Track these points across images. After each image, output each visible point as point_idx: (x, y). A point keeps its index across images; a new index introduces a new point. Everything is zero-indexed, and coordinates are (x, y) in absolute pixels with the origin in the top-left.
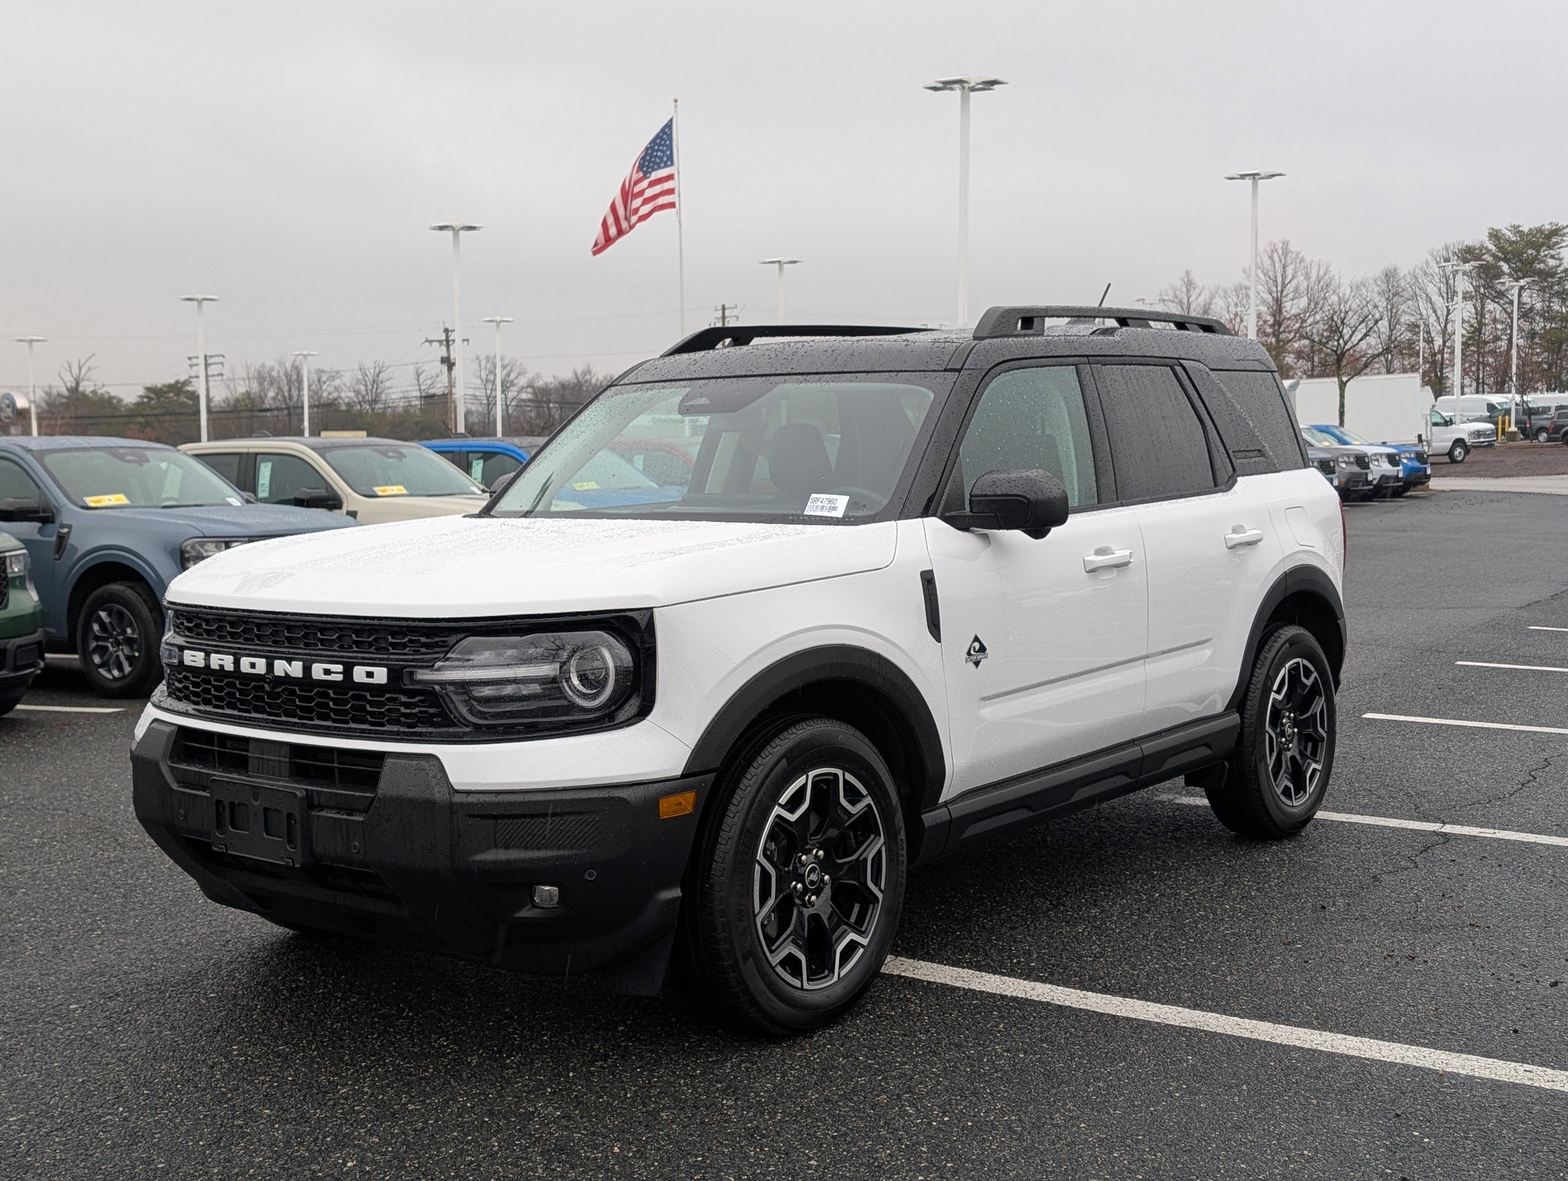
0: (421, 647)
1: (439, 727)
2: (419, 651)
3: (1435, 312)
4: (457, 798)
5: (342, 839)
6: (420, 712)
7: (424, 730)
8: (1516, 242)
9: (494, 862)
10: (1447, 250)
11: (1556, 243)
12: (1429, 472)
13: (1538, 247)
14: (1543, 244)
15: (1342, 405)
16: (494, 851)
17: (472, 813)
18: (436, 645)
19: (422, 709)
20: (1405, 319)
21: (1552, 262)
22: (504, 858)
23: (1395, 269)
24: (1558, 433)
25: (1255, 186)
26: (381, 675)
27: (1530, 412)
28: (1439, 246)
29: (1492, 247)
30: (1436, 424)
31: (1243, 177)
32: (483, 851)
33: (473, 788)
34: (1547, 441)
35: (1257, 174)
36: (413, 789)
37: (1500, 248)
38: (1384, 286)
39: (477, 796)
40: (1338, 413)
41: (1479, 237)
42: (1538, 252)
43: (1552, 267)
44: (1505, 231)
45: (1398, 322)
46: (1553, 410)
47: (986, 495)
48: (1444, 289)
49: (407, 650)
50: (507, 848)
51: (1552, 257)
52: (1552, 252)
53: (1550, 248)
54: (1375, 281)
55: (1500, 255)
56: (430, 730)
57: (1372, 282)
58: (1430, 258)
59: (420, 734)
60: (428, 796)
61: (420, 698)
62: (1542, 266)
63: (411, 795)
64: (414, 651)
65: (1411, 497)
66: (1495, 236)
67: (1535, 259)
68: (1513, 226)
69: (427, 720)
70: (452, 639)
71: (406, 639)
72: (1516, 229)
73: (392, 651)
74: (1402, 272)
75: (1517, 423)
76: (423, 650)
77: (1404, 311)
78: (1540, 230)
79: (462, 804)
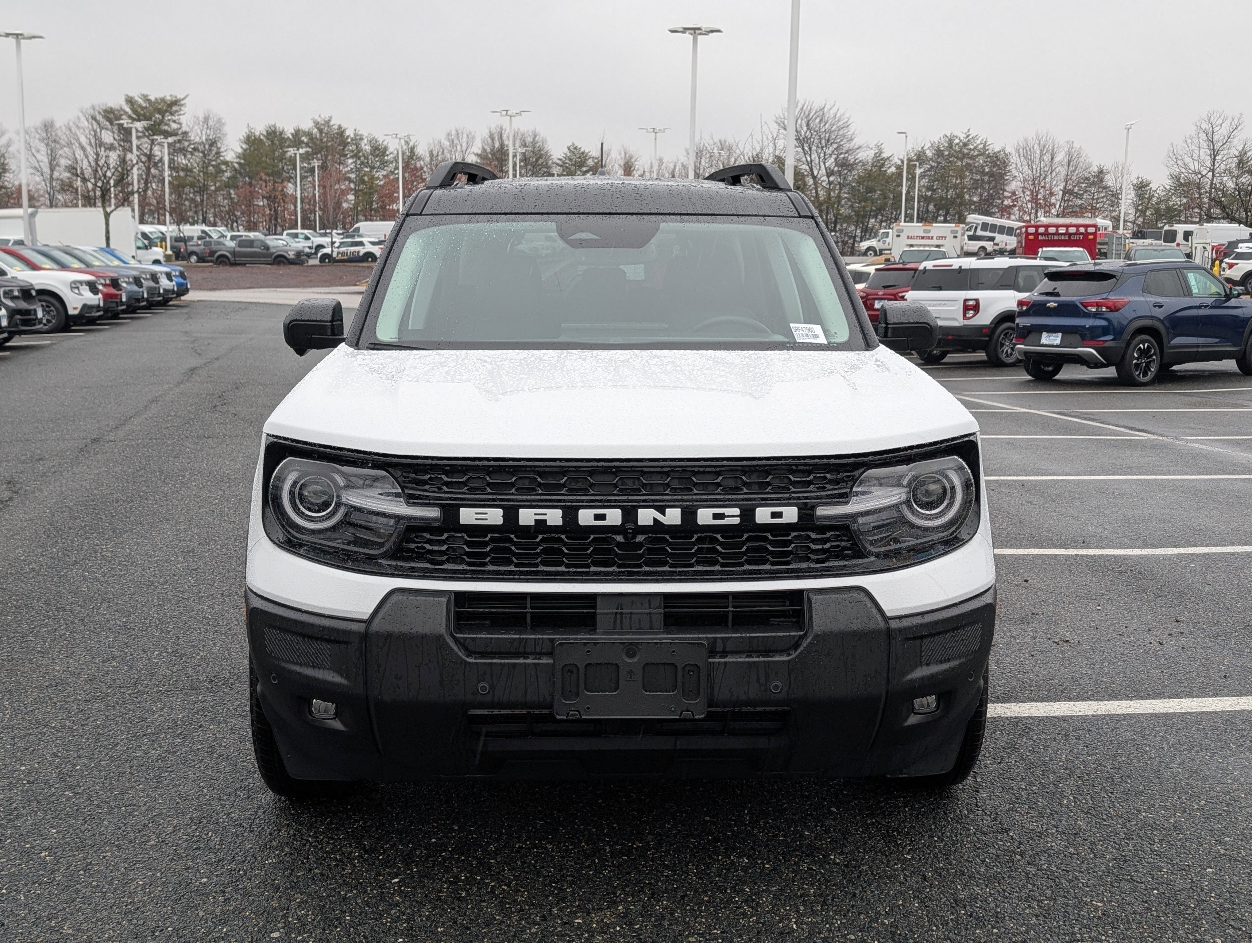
0: (826, 483)
1: (850, 560)
2: (825, 488)
3: (87, 157)
4: (894, 624)
5: (758, 680)
6: (832, 547)
7: (836, 564)
8: (146, 108)
9: (923, 678)
10: (94, 109)
11: (177, 111)
12: (189, 286)
13: (162, 113)
14: (166, 111)
15: (107, 232)
16: (919, 669)
17: (908, 636)
18: (842, 480)
19: (833, 544)
20: (63, 162)
21: (174, 126)
22: (928, 673)
23: (52, 122)
24: (213, 256)
25: (18, 44)
26: (790, 514)
27: (184, 240)
28: (87, 106)
29: (128, 110)
30: (139, 248)
31: (8, 35)
32: (912, 670)
33: (903, 613)
34: (198, 262)
35: (21, 35)
36: (855, 621)
37: (135, 111)
38: (44, 135)
39: (909, 619)
40: (104, 238)
41: (117, 102)
42: (163, 116)
43: (174, 130)
44: (137, 98)
45: (58, 165)
46: (195, 239)
47: (902, 323)
48: (93, 141)
49: (812, 487)
50: (928, 665)
51: (174, 121)
52: (174, 118)
53: (172, 114)
54: (36, 129)
55: (134, 116)
56: (842, 563)
57: (33, 130)
58: (81, 115)
59: (830, 568)
60: (874, 626)
61: (833, 533)
62: (166, 128)
63: (854, 627)
64: (817, 488)
65: (173, 305)
66: (130, 101)
67: (161, 122)
68: (143, 95)
69: (838, 554)
70: (856, 473)
71: (811, 477)
72: (145, 98)
73: (793, 490)
74: (57, 125)
75: (172, 248)
76: (828, 486)
77: (61, 155)
78: (163, 100)
79: (900, 630)
